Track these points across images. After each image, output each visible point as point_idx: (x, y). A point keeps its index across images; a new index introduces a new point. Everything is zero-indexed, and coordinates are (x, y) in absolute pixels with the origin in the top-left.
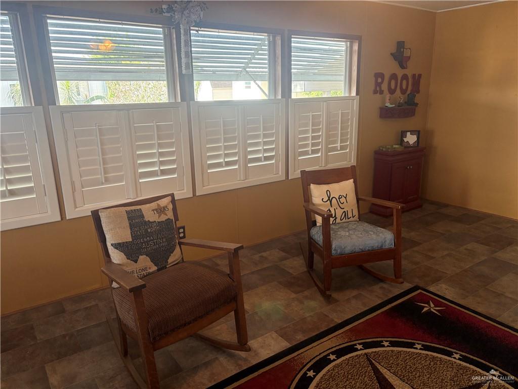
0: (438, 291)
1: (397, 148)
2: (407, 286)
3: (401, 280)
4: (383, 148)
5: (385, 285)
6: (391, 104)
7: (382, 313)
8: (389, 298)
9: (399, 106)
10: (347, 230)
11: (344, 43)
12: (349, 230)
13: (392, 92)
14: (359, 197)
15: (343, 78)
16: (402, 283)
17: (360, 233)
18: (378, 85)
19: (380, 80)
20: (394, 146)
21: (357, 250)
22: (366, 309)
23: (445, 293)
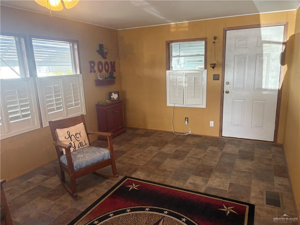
0: (136, 176)
1: (108, 102)
2: (121, 178)
3: (117, 175)
4: (100, 102)
5: (109, 181)
6: (101, 78)
7: (108, 197)
8: (112, 187)
9: (105, 79)
10: (82, 153)
11: (69, 44)
12: (84, 153)
13: (100, 71)
14: (88, 132)
15: (70, 64)
16: (118, 177)
17: (90, 153)
18: (92, 68)
19: (93, 65)
20: (106, 101)
21: (89, 164)
22: (99, 198)
23: (140, 177)
